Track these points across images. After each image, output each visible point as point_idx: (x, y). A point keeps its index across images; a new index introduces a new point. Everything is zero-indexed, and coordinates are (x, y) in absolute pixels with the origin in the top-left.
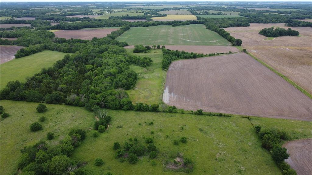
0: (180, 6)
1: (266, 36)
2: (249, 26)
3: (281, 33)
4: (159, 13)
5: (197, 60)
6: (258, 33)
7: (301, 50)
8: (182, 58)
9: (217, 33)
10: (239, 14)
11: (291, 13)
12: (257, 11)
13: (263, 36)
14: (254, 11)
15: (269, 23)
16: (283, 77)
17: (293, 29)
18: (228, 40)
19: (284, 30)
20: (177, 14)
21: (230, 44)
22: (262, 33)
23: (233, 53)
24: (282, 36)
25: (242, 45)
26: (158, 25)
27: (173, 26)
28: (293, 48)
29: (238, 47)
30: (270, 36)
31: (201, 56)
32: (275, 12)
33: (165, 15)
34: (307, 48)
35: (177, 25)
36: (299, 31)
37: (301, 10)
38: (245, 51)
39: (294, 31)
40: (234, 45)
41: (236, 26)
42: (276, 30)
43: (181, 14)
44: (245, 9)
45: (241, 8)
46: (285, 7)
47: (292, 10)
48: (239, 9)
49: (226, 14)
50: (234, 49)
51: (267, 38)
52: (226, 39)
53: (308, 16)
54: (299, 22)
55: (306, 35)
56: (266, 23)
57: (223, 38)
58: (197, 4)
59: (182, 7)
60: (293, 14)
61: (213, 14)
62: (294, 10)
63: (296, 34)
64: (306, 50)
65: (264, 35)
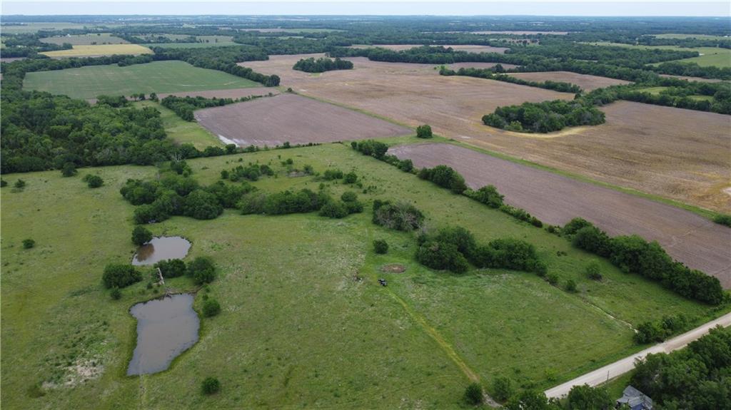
0: (81, 27)
1: (306, 71)
2: (267, 59)
3: (327, 67)
4: (43, 41)
5: (227, 107)
6: (292, 68)
7: (363, 84)
8: (202, 107)
9: (223, 72)
10: (232, 40)
11: (326, 35)
12: (265, 35)
13: (303, 73)
14: (258, 34)
15: (298, 53)
16: (356, 110)
17: (342, 59)
18: (252, 80)
19: (330, 61)
20: (94, 44)
21: (259, 84)
22: (298, 68)
23: (275, 95)
24: (331, 70)
25: (280, 84)
26: (83, 65)
27: (121, 65)
28: (353, 83)
29: (277, 88)
30: (313, 72)
31: (230, 102)
32: (296, 35)
33: (68, 47)
34: (370, 82)
35: (129, 64)
36: (352, 62)
37: (339, 31)
38: (290, 90)
39: (346, 62)
40: (268, 86)
41: (246, 61)
42: (318, 61)
43: (104, 44)
44: (237, 30)
45: (227, 28)
46: (310, 25)
47: (324, 30)
48: (225, 30)
49: (208, 41)
50: (273, 90)
51: (310, 74)
52: (249, 78)
53: (354, 39)
54: (346, 50)
55: (362, 67)
56: (293, 54)
57: (241, 78)
58: (117, 22)
59: (85, 27)
60: (330, 37)
61: (178, 41)
62: (329, 31)
63: (349, 66)
64: (369, 84)
65: (302, 70)
